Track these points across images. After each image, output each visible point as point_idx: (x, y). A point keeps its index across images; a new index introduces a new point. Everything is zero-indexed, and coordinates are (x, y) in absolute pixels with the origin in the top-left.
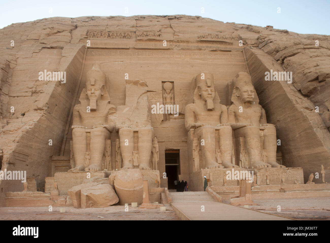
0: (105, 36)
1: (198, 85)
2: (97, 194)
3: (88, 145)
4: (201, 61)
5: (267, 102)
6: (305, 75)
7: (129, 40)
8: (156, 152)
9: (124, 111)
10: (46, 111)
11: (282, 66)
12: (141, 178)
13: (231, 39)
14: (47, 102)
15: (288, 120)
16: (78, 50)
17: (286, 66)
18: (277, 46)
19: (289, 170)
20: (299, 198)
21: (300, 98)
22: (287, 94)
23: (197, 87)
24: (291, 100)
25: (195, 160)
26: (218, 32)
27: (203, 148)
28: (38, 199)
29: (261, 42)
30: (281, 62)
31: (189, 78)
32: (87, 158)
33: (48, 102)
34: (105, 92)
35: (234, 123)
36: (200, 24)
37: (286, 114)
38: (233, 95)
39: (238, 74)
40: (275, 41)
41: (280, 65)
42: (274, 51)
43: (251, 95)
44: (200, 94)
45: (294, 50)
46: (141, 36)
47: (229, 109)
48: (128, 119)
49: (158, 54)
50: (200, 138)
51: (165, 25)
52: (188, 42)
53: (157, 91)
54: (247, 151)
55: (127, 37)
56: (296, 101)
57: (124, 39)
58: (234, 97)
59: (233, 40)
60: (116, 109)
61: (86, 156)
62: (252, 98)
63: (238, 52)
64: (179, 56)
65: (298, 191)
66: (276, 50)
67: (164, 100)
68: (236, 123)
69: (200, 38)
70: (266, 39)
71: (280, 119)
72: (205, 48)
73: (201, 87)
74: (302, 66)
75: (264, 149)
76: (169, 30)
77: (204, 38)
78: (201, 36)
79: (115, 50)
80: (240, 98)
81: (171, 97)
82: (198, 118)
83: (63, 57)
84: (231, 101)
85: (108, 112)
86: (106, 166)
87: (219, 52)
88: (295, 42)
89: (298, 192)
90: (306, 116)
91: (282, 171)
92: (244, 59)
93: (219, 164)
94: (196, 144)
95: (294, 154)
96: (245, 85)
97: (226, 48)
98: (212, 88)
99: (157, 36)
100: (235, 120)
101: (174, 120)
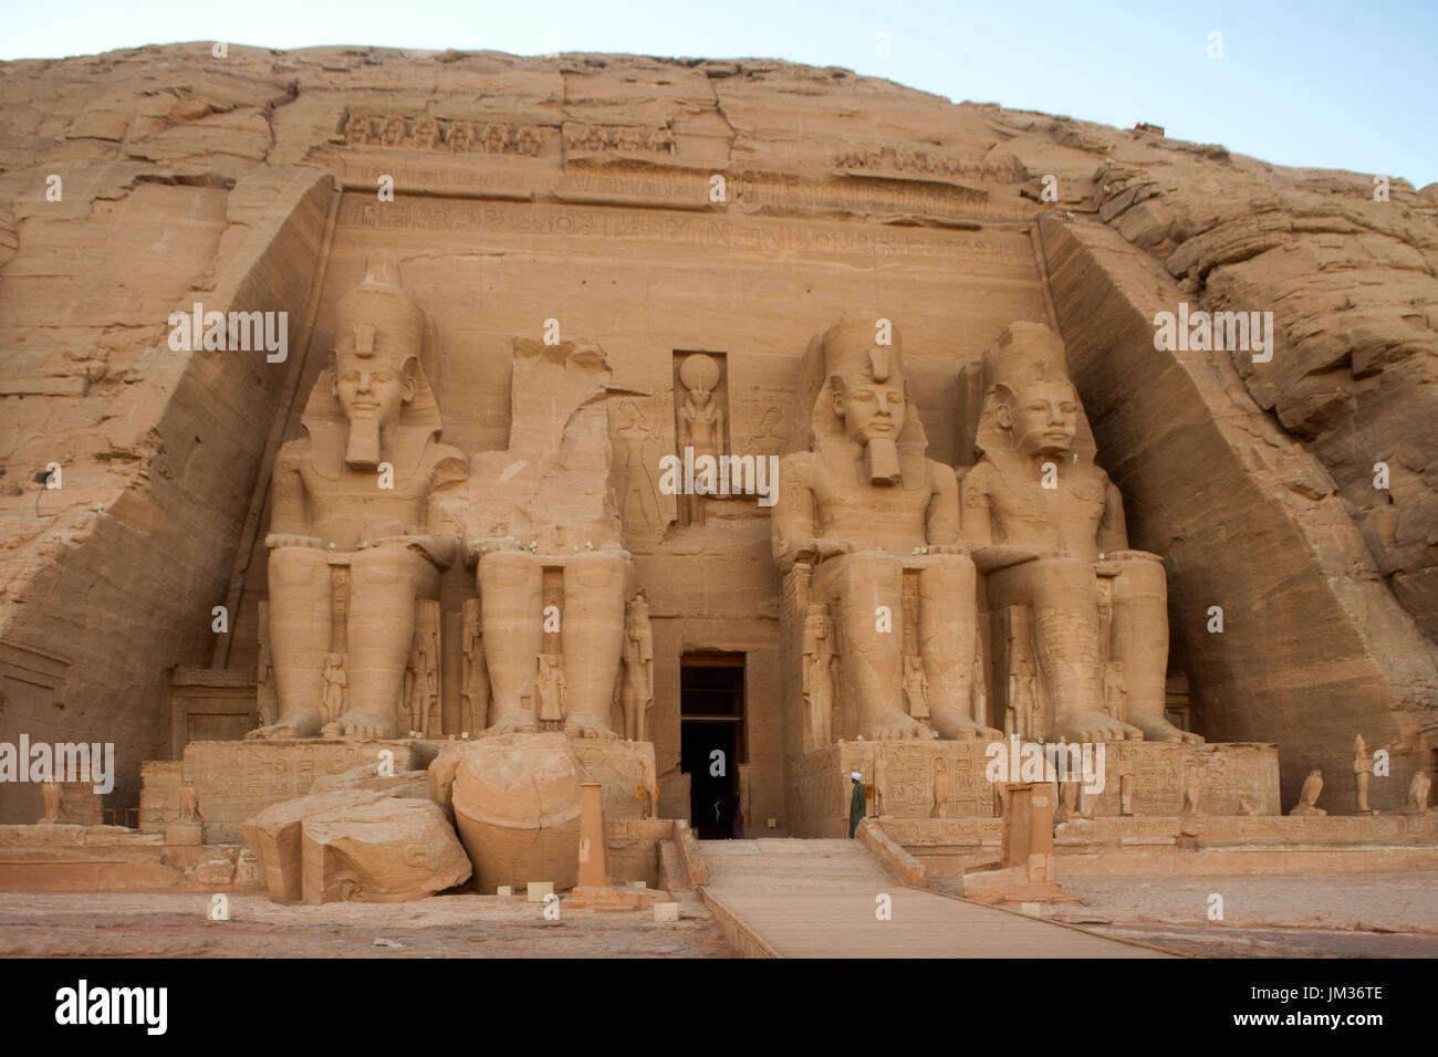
0: (424, 137)
1: (834, 373)
2: (374, 841)
3: (339, 624)
4: (849, 267)
5: (1130, 456)
6: (1296, 344)
7: (534, 159)
8: (640, 664)
9: (504, 478)
10: (150, 464)
11: (1198, 302)
12: (574, 774)
13: (979, 175)
14: (155, 425)
15: (1218, 537)
16: (300, 197)
17: (1218, 303)
18: (1178, 212)
19: (1217, 755)
20: (1257, 875)
21: (1271, 442)
22: (1217, 422)
23: (828, 380)
24: (1236, 453)
25: (812, 701)
26: (923, 141)
27: (847, 650)
28: (107, 858)
29: (1109, 194)
30: (1195, 286)
31: (795, 342)
32: (332, 681)
33: (159, 425)
34: (420, 387)
35: (985, 543)
36: (850, 104)
37: (1209, 510)
38: (984, 423)
39: (1008, 330)
40: (1171, 191)
41: (1191, 297)
42: (1168, 234)
43: (1062, 424)
44: (838, 410)
45: (1249, 232)
46: (587, 144)
47: (964, 483)
48: (521, 511)
49: (658, 227)
50: (837, 605)
51: (691, 100)
52: (791, 180)
53: (650, 393)
54: (1038, 668)
55: (520, 145)
56: (1254, 453)
57: (511, 157)
58: (991, 428)
59: (988, 178)
60: (466, 467)
61: (328, 672)
62: (1066, 435)
63: (1008, 235)
64: (753, 242)
65: (1256, 844)
66: (1173, 234)
67: (682, 431)
68: (994, 542)
69: (846, 165)
70: (1131, 183)
71: (1184, 530)
72: (869, 212)
73: (845, 381)
74: (1282, 305)
75: (1112, 658)
76: (711, 123)
77: (862, 164)
78: (851, 154)
79: (468, 203)
80: (1012, 433)
81: (713, 420)
82: (828, 518)
83: (234, 223)
84: (977, 447)
85: (432, 481)
86: (417, 717)
87: (925, 230)
88: (1257, 199)
89: (1254, 848)
90: (1296, 522)
91: (1191, 757)
92: (1037, 265)
93: (918, 719)
94: (819, 632)
95: (1240, 683)
96: (1038, 379)
97: (960, 212)
98: (896, 388)
99: (658, 149)
100: (992, 529)
101: (723, 524)
